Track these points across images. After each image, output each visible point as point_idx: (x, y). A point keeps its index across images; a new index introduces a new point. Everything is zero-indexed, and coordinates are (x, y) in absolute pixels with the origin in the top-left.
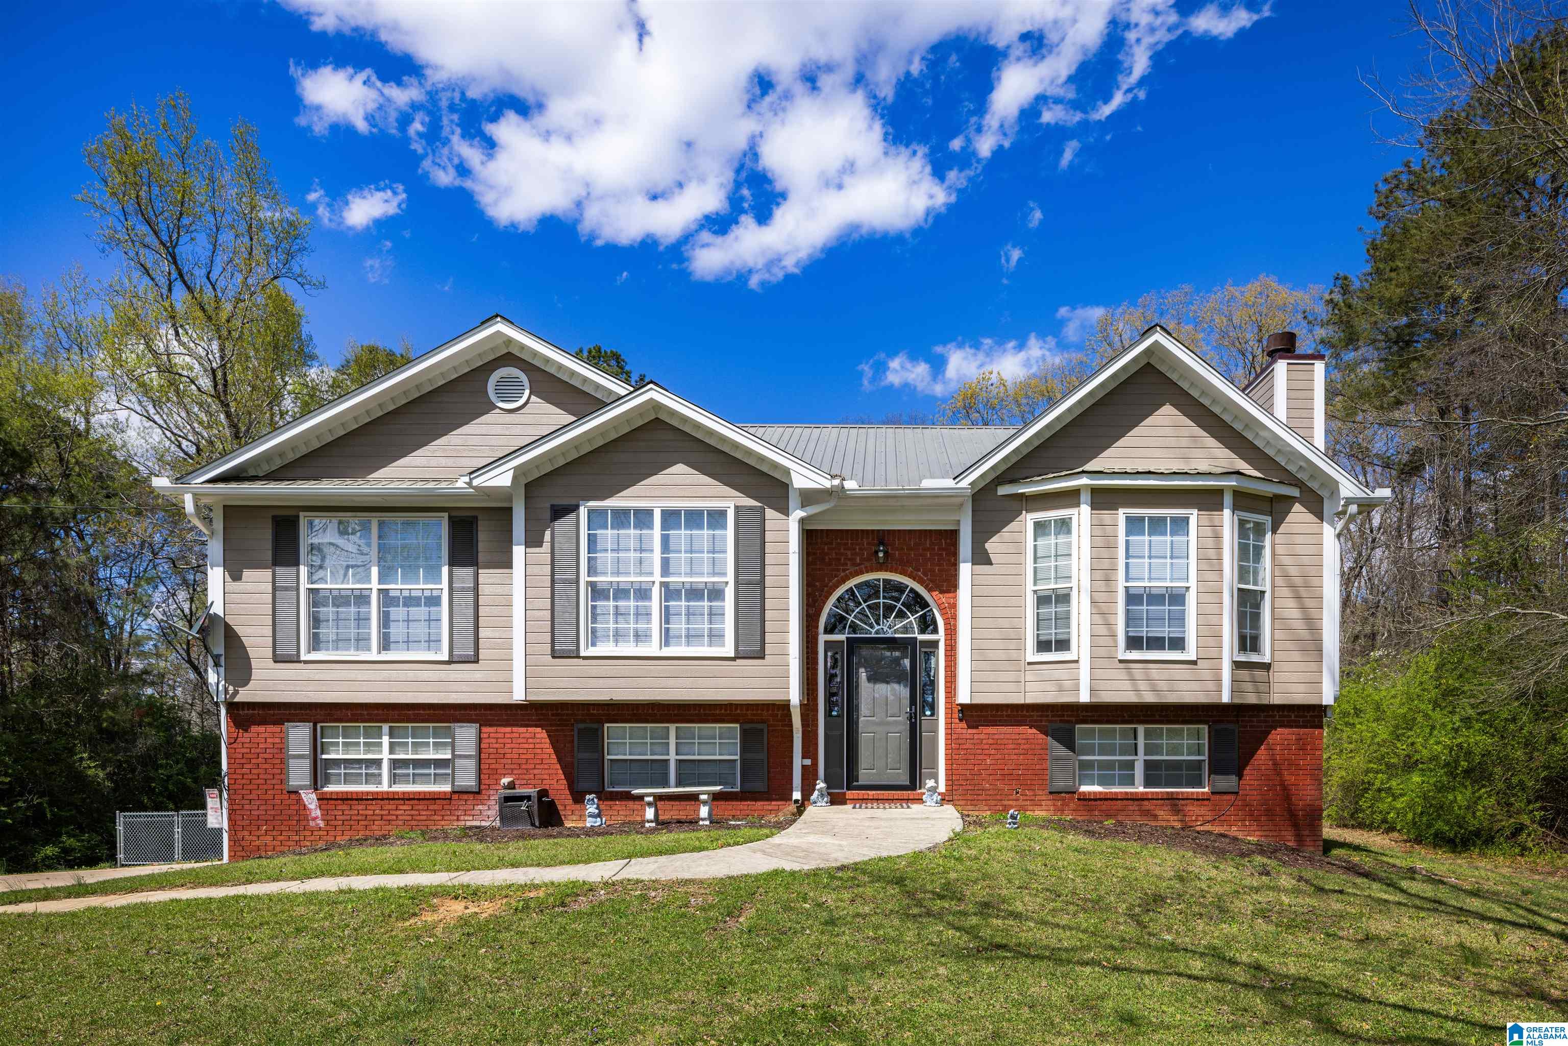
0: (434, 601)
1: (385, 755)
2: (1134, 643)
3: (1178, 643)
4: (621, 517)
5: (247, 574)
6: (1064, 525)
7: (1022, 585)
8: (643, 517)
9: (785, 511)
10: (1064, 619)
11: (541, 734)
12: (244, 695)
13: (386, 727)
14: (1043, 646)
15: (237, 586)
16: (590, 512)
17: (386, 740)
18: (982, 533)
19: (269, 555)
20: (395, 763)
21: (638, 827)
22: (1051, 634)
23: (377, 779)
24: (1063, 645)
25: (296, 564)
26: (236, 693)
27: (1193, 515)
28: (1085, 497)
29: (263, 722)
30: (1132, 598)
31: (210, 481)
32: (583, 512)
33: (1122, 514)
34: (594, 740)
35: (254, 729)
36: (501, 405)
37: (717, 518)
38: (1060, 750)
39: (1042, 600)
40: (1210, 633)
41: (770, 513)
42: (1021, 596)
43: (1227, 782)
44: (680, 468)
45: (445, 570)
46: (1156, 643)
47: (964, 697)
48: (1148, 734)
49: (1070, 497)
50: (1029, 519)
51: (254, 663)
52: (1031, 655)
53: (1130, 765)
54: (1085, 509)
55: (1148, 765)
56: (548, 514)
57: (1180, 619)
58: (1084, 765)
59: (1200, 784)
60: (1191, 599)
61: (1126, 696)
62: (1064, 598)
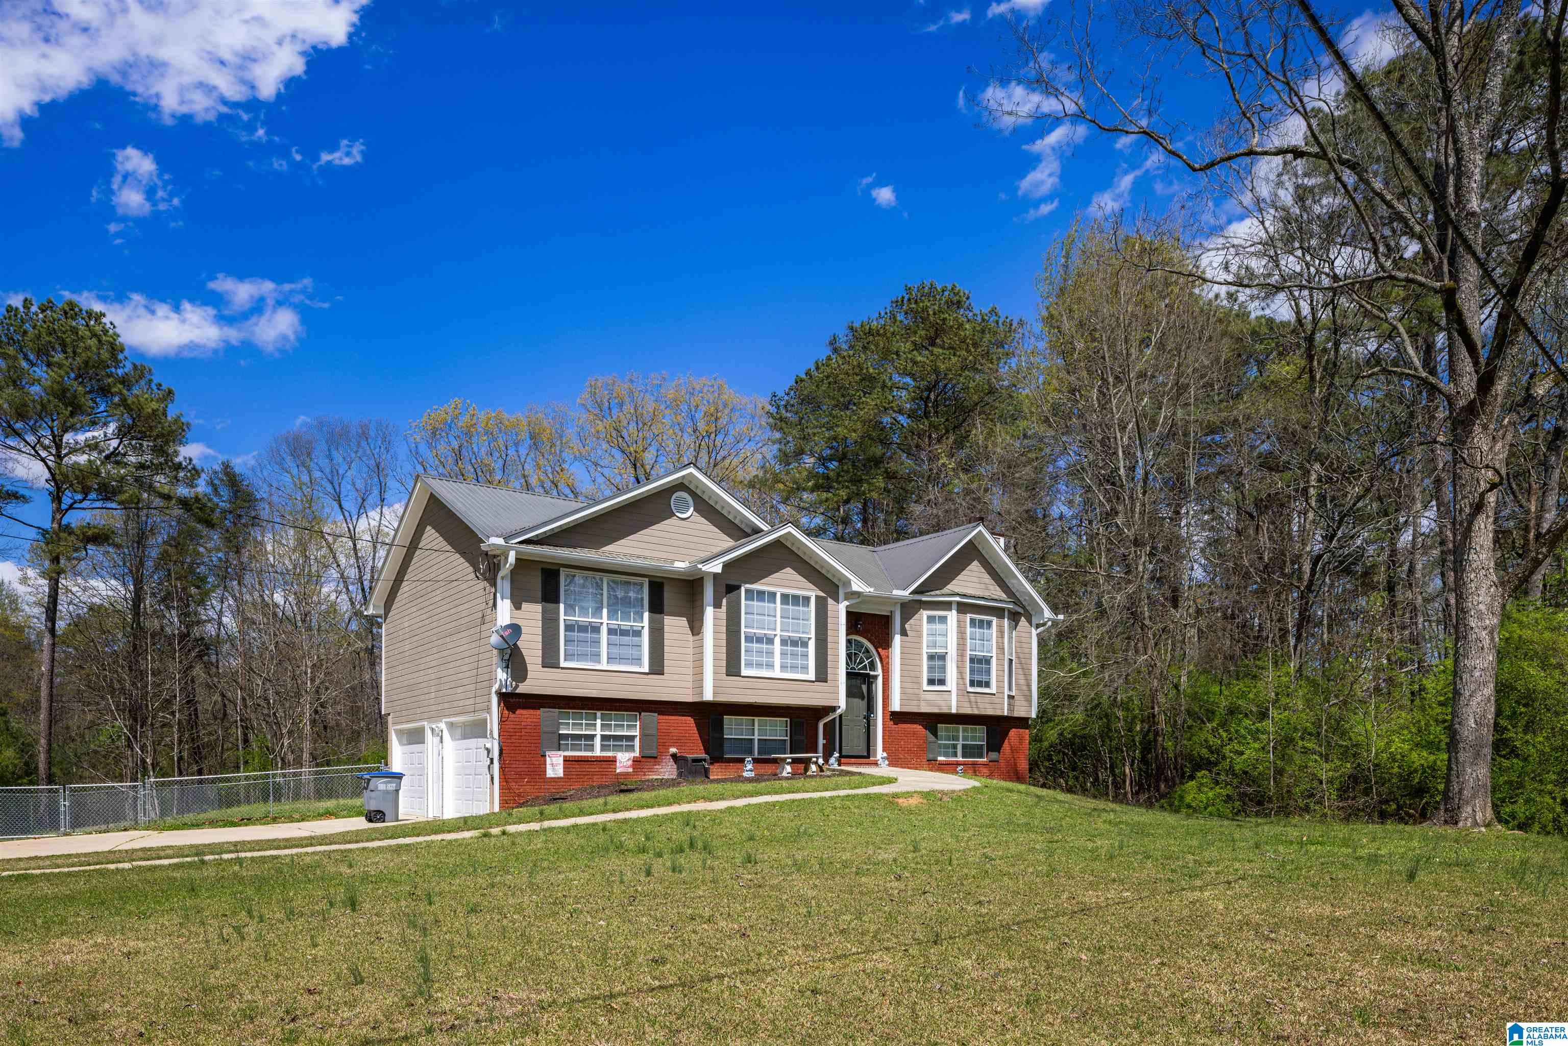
0: (638, 633)
1: (598, 732)
2: (972, 683)
3: (987, 685)
4: (761, 594)
5: (525, 606)
6: (943, 619)
7: (920, 648)
8: (773, 595)
9: (837, 600)
10: (943, 669)
11: (690, 720)
12: (523, 688)
13: (599, 714)
14: (931, 682)
15: (518, 613)
16: (747, 591)
17: (599, 722)
18: (905, 619)
19: (539, 594)
20: (604, 738)
21: (740, 779)
22: (937, 676)
23: (591, 748)
24: (942, 682)
25: (557, 601)
26: (517, 686)
27: (995, 620)
28: (954, 606)
29: (525, 707)
30: (972, 660)
31: (521, 543)
32: (743, 589)
33: (969, 616)
34: (719, 726)
35: (518, 712)
36: (678, 514)
37: (807, 600)
38: (931, 737)
39: (931, 657)
40: (1000, 681)
41: (830, 601)
42: (920, 654)
43: (994, 755)
44: (788, 570)
45: (646, 615)
46: (980, 684)
47: (896, 706)
48: (964, 731)
49: (947, 606)
50: (925, 614)
51: (529, 667)
52: (926, 687)
53: (955, 746)
54: (954, 612)
55: (964, 746)
56: (724, 590)
57: (988, 672)
58: (940, 746)
59: (981, 756)
60: (994, 662)
61: (967, 710)
62: (943, 657)
